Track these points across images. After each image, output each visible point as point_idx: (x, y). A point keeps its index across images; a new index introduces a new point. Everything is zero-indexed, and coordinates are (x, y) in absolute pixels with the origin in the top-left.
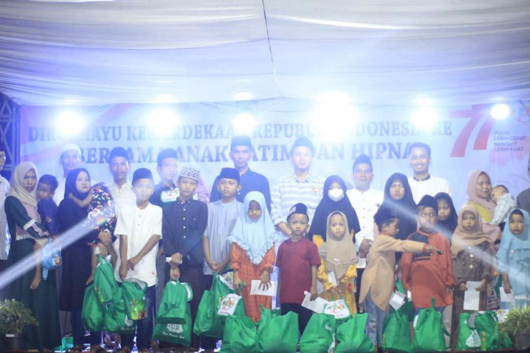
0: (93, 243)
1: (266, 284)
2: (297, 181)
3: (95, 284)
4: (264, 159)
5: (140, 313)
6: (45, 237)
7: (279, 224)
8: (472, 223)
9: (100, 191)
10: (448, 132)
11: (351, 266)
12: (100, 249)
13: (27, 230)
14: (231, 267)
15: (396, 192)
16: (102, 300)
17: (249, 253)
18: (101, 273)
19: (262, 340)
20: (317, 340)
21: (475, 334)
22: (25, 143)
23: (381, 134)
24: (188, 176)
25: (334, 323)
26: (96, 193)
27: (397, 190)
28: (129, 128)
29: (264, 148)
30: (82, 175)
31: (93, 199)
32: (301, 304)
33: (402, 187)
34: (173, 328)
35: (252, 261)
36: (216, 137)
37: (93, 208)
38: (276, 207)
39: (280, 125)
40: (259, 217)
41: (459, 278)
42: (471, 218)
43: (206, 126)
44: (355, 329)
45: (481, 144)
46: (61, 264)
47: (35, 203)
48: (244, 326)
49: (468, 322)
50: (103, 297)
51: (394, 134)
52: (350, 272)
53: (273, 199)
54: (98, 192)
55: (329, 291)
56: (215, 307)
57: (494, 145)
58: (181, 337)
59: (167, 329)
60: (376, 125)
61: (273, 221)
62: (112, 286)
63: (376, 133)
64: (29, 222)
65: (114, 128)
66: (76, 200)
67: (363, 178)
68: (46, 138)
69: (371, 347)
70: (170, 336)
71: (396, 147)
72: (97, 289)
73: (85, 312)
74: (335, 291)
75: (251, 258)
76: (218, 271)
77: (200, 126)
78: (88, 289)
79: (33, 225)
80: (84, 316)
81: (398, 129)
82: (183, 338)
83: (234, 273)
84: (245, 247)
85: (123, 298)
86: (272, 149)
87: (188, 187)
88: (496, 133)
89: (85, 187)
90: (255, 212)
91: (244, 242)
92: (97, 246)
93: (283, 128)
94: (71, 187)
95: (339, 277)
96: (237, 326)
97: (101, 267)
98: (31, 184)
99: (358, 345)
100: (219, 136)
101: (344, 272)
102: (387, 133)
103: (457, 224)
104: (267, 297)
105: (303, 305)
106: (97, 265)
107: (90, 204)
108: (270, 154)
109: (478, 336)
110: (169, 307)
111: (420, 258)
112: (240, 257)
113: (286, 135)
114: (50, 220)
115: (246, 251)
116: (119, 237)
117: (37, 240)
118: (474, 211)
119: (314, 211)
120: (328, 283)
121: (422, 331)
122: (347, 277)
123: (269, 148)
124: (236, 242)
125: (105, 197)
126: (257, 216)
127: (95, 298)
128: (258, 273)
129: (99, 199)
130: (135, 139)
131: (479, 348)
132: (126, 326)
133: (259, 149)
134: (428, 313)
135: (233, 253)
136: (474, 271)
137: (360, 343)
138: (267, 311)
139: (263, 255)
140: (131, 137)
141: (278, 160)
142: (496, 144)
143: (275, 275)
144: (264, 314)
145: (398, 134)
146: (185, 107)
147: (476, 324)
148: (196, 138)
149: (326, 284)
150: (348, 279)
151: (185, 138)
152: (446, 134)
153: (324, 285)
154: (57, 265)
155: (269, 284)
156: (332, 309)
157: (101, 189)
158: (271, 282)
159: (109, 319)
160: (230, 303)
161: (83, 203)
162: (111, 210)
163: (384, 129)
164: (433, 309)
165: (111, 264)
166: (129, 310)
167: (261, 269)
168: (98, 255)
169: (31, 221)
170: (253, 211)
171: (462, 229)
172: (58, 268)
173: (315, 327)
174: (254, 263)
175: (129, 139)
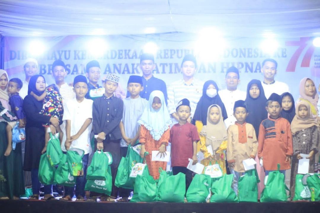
0: (46, 125)
1: (163, 153)
2: (185, 84)
3: (47, 153)
4: (164, 72)
5: (79, 172)
6: (14, 120)
7: (173, 113)
8: (306, 113)
9: (52, 90)
10: (284, 55)
11: (223, 142)
12: (51, 129)
13: (2, 116)
14: (140, 141)
15: (254, 93)
16: (52, 164)
17: (152, 133)
18: (52, 145)
19: (160, 192)
20: (198, 192)
21: (307, 189)
22: (7, 61)
23: (240, 57)
24: (112, 79)
25: (210, 181)
26: (49, 91)
27: (254, 92)
28: (75, 52)
29: (164, 65)
30: (40, 79)
31: (46, 95)
32: (186, 167)
33: (258, 89)
34: (99, 183)
35: (154, 138)
36: (132, 58)
37: (47, 102)
38: (171, 102)
39: (174, 51)
40: (159, 108)
41: (296, 151)
42: (304, 110)
43: (126, 51)
44: (225, 184)
45: (305, 64)
46: (25, 139)
47: (7, 98)
48: (148, 183)
49: (302, 181)
50: (53, 161)
51: (249, 56)
52: (223, 146)
53: (169, 96)
54: (50, 90)
55: (208, 159)
56: (130, 168)
57: (314, 64)
58: (104, 189)
59: (95, 183)
60: (237, 50)
61: (169, 112)
62: (59, 154)
63: (236, 56)
64: (3, 111)
65: (65, 51)
66: (35, 95)
67: (232, 82)
68: (21, 58)
69: (235, 198)
70: (97, 188)
71: (250, 65)
72: (49, 156)
73: (41, 172)
74: (212, 159)
75: (153, 136)
76: (131, 144)
77: (122, 50)
78: (42, 156)
79: (6, 112)
80: (40, 174)
81: (251, 53)
82: (106, 189)
83: (141, 146)
84: (149, 129)
85: (67, 162)
86: (169, 66)
87: (111, 87)
88: (315, 56)
89: (42, 87)
90: (157, 105)
91: (148, 125)
92: (49, 127)
93: (176, 52)
94: (32, 87)
95: (215, 149)
96: (143, 182)
97: (52, 141)
98: (4, 84)
99: (227, 196)
100: (134, 57)
101: (218, 146)
102: (244, 56)
103: (295, 114)
104: (164, 162)
105: (188, 168)
106: (49, 139)
107: (45, 99)
108: (167, 69)
109: (309, 190)
110: (95, 169)
111: (269, 136)
112: (146, 135)
113: (178, 57)
114: (17, 109)
115: (149, 131)
116: (65, 122)
117: (8, 123)
118: (307, 105)
119: (197, 105)
120: (207, 153)
121: (271, 187)
122: (220, 150)
123: (167, 65)
124: (143, 124)
125: (55, 94)
126: (158, 107)
127: (47, 162)
128: (158, 146)
129: (51, 95)
130: (79, 59)
131: (310, 198)
132: (69, 181)
133: (160, 66)
134: (275, 174)
135: (141, 132)
136: (306, 146)
137: (228, 195)
138: (164, 172)
139: (162, 134)
140: (77, 57)
141: (172, 73)
142: (315, 63)
143: (169, 148)
144: (162, 174)
145: (251, 57)
146: (112, 38)
147: (307, 182)
148: (119, 58)
149: (206, 153)
150: (221, 151)
151: (112, 58)
152: (283, 56)
153: (204, 155)
154: (22, 140)
155: (164, 153)
156: (210, 171)
157: (52, 89)
158: (166, 152)
159: (57, 176)
160: (139, 169)
161: (39, 98)
162: (59, 103)
163: (242, 53)
164: (278, 171)
165: (58, 140)
166: (71, 169)
167: (160, 143)
168: (49, 133)
169: (5, 110)
170: (156, 104)
171: (298, 117)
172: (23, 141)
173: (197, 183)
174: (155, 139)
175: (75, 59)
